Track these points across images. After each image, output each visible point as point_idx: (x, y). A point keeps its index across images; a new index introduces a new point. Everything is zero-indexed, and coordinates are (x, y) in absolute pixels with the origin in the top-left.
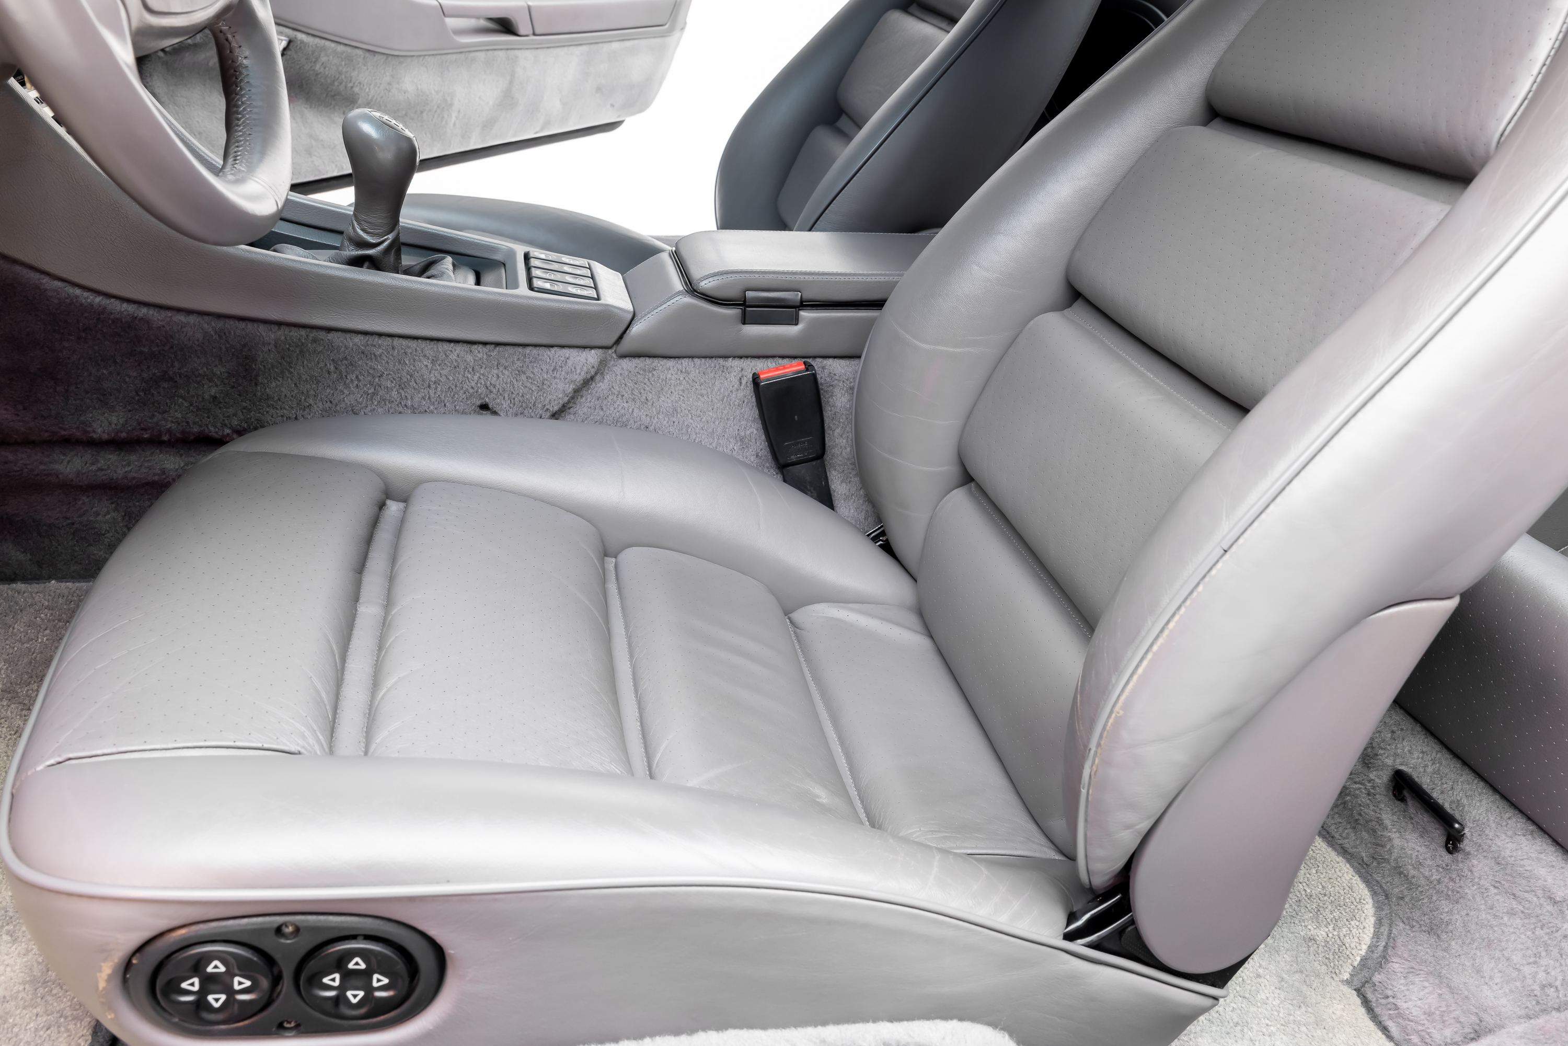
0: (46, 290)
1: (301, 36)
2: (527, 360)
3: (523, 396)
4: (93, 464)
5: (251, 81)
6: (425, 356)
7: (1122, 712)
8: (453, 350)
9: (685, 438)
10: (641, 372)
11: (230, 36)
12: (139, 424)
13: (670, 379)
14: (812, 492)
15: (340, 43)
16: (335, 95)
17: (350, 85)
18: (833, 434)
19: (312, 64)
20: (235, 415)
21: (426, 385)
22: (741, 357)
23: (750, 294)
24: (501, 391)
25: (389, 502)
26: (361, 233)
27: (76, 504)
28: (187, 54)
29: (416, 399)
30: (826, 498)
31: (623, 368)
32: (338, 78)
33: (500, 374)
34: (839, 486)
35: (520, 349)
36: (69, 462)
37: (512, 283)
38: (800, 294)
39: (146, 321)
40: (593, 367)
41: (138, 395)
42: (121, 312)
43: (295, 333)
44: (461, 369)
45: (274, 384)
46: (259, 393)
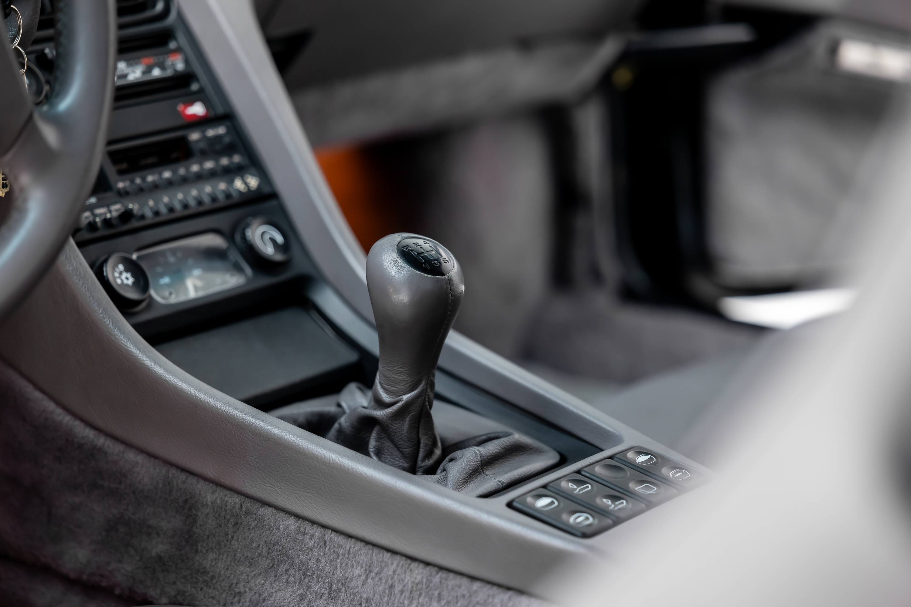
44: (397, 590)
45: (211, 556)
46: (197, 563)
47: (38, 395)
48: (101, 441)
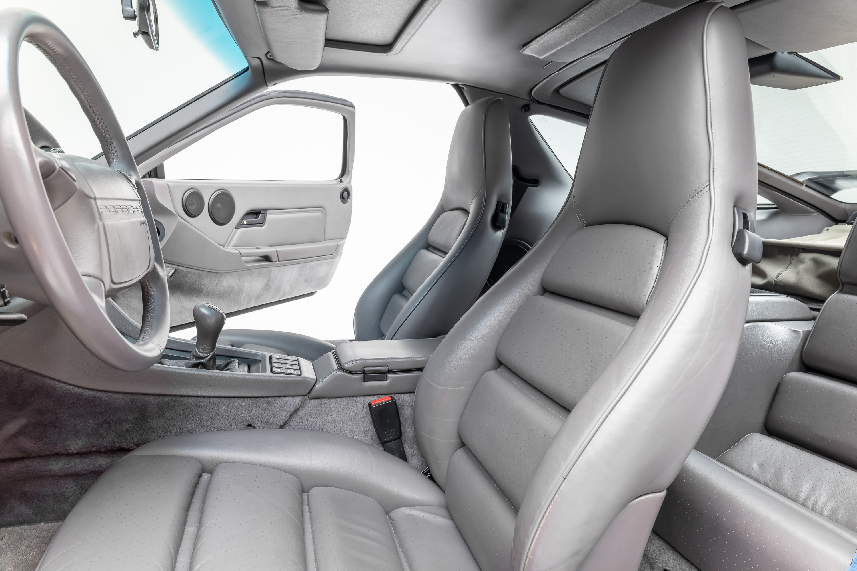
0: (56, 388)
1: (180, 268)
2: (269, 403)
3: (267, 419)
4: (68, 464)
5: (155, 300)
6: (224, 405)
7: (531, 557)
8: (236, 401)
9: (339, 433)
10: (320, 405)
11: (147, 284)
12: (91, 444)
13: (332, 407)
14: (397, 454)
15: (197, 269)
16: (193, 290)
17: (201, 285)
18: (405, 427)
19: (185, 278)
20: (136, 437)
21: (224, 417)
22: (363, 396)
23: (366, 369)
24: (257, 418)
25: (204, 474)
26: (199, 353)
27: (58, 484)
29: (219, 424)
30: (403, 457)
31: (311, 404)
32: (195, 283)
33: (257, 410)
34: (409, 450)
35: (266, 399)
36: (56, 465)
37: (264, 370)
38: (387, 367)
39: (100, 398)
40: (298, 404)
41: (92, 431)
42: (89, 395)
43: (166, 399)
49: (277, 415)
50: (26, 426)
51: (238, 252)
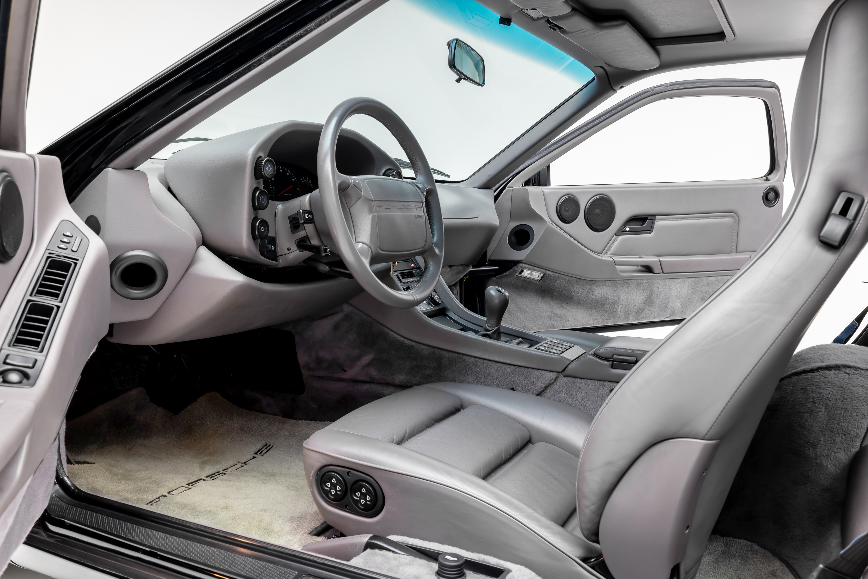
1: (548, 272)
2: (529, 373)
3: (526, 386)
6: (494, 367)
8: (503, 366)
9: (585, 412)
10: (570, 383)
12: (407, 380)
13: (581, 387)
15: (566, 275)
16: (563, 296)
17: (570, 292)
19: (554, 283)
21: (493, 378)
22: (610, 382)
23: (615, 357)
24: (519, 383)
26: (487, 326)
28: (504, 279)
29: (489, 382)
31: (564, 381)
32: (565, 289)
33: (519, 377)
35: (526, 369)
38: (636, 358)
39: (413, 346)
40: (553, 379)
42: (407, 343)
44: (505, 374)
45: (446, 372)
46: (441, 374)
47: (393, 333)
48: (413, 343)
49: (534, 384)
50: (373, 360)
51: (612, 260)
